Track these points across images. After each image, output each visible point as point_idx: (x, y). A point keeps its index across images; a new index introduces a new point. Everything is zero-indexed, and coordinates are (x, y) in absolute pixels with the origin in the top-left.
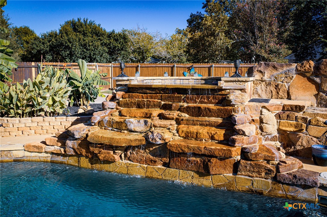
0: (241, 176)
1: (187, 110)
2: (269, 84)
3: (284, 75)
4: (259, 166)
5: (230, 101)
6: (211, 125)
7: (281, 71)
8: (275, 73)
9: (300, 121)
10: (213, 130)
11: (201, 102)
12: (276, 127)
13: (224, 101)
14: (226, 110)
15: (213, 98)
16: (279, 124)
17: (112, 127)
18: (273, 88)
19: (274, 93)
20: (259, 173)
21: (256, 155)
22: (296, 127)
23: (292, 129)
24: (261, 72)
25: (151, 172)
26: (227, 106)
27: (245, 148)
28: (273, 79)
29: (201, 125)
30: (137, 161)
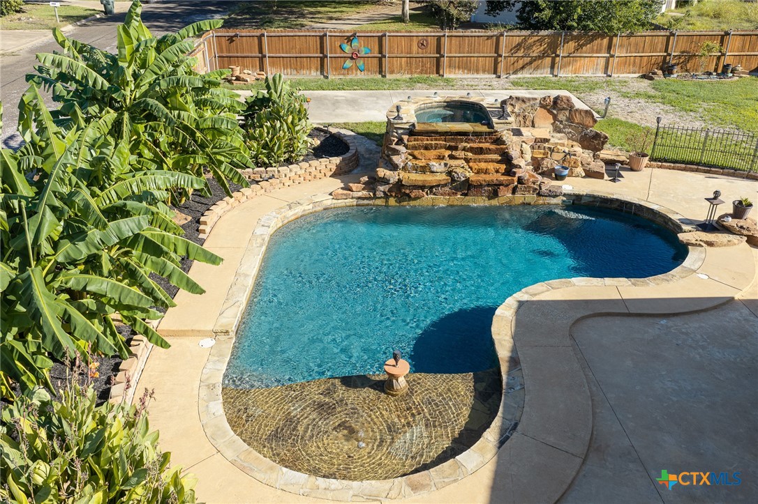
0: (517, 195)
1: (471, 150)
2: (519, 115)
3: (530, 108)
4: (529, 187)
5: (504, 142)
6: (492, 161)
7: (528, 104)
8: (524, 106)
9: (547, 150)
10: (497, 166)
11: (480, 142)
12: (531, 156)
13: (499, 141)
14: (502, 148)
15: (490, 138)
16: (532, 152)
17: (416, 170)
18: (521, 119)
19: (522, 122)
20: (529, 191)
21: (528, 180)
22: (544, 154)
23: (541, 156)
24: (512, 105)
25: (453, 201)
26: (501, 144)
27: (520, 177)
28: (522, 110)
29: (485, 162)
30: (442, 195)
